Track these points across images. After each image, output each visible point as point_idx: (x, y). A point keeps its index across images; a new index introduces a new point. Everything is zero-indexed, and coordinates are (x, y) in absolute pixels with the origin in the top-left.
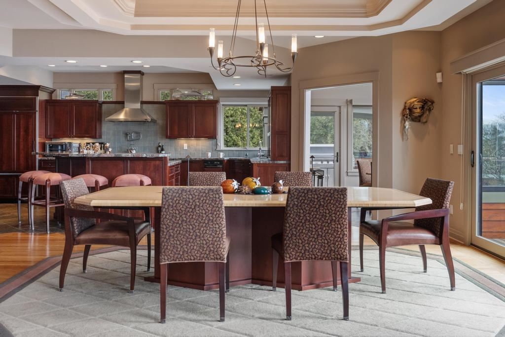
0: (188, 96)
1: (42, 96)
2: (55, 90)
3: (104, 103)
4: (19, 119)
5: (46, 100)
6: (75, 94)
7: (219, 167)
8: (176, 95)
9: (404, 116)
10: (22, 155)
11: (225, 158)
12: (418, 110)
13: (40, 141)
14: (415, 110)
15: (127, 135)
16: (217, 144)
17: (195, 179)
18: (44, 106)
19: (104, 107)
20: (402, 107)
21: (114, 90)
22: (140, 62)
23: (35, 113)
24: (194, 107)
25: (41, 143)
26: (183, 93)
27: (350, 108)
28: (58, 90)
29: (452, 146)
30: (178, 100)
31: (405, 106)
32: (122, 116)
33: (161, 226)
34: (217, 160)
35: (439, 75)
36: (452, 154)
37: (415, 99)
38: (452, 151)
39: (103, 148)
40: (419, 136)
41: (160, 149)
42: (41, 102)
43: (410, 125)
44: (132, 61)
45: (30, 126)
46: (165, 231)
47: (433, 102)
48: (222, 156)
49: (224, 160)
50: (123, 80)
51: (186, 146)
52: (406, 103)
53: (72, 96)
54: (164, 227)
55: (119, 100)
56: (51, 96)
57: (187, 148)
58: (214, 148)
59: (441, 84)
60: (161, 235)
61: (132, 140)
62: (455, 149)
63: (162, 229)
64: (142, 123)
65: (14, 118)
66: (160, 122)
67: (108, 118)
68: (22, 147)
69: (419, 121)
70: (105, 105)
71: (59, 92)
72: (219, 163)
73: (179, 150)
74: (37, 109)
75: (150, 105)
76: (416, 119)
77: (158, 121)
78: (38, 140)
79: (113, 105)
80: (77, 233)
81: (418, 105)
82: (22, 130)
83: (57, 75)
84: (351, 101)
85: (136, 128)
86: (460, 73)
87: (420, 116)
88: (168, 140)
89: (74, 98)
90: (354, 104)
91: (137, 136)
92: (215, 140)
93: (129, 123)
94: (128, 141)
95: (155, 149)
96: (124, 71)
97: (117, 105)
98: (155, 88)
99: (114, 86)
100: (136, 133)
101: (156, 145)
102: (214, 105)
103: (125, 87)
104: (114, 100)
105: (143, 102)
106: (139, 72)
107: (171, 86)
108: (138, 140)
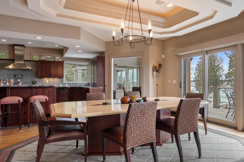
0: (49, 58)
7: (66, 91)
8: (43, 58)
9: (153, 70)
11: (69, 87)
12: (158, 68)
14: (157, 68)
15: (15, 76)
16: (63, 81)
17: (91, 97)
20: (152, 66)
21: (7, 54)
22: (41, 38)
24: (53, 64)
26: (47, 57)
27: (116, 67)
29: (170, 81)
30: (44, 60)
31: (153, 66)
32: (11, 67)
33: (127, 127)
34: (65, 87)
35: (163, 56)
36: (170, 84)
37: (157, 64)
38: (170, 82)
40: (158, 77)
41: (34, 83)
43: (155, 73)
44: (36, 37)
46: (129, 129)
47: (162, 65)
48: (67, 86)
49: (68, 87)
50: (14, 50)
51: (47, 81)
52: (154, 65)
54: (129, 127)
55: (11, 58)
58: (62, 82)
59: (164, 58)
60: (127, 132)
62: (172, 81)
63: (127, 129)
64: (24, 70)
66: (34, 70)
67: (6, 67)
69: (158, 72)
72: (66, 88)
76: (157, 71)
77: (33, 70)
80: (46, 136)
81: (158, 66)
84: (116, 65)
85: (21, 73)
86: (176, 55)
87: (158, 70)
88: (38, 79)
90: (117, 65)
91: (21, 77)
92: (62, 79)
93: (17, 70)
94: (16, 79)
95: (31, 83)
96: (14, 44)
97: (9, 61)
98: (31, 54)
99: (7, 51)
100: (21, 75)
101: (32, 81)
102: (62, 63)
103: (15, 52)
104: (8, 58)
105: (25, 61)
106: (23, 46)
107: (40, 54)
108: (22, 78)
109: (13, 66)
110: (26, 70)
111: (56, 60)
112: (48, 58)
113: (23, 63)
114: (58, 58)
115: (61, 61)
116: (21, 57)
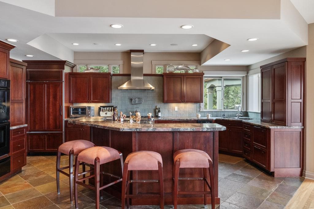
0: (180, 69)
1: (67, 70)
2: (75, 65)
3: (114, 75)
4: (48, 88)
5: (69, 73)
6: (92, 68)
8: (170, 69)
10: (51, 117)
11: (214, 119)
13: (66, 105)
15: (131, 100)
16: (200, 107)
18: (68, 77)
19: (114, 78)
21: (121, 65)
23: (62, 83)
24: (186, 78)
25: (66, 106)
28: (78, 65)
30: (172, 73)
32: (125, 86)
34: (207, 120)
39: (113, 110)
41: (157, 111)
42: (66, 74)
45: (58, 94)
48: (210, 116)
50: (129, 59)
51: (176, 109)
53: (90, 70)
55: (126, 73)
56: (72, 70)
57: (177, 110)
58: (198, 109)
61: (136, 104)
64: (143, 91)
65: (45, 87)
66: (157, 90)
67: (120, 87)
68: (51, 110)
70: (114, 77)
71: (78, 67)
73: (171, 111)
74: (64, 80)
75: (149, 77)
78: (64, 105)
79: (120, 77)
82: (51, 97)
83: (76, 53)
85: (138, 95)
88: (163, 104)
89: (92, 71)
91: (139, 101)
92: (199, 104)
93: (133, 91)
94: (132, 104)
95: (153, 111)
96: (130, 50)
97: (124, 77)
98: (152, 64)
99: (121, 62)
100: (139, 98)
101: (154, 108)
102: (200, 76)
103: (131, 63)
104: (121, 73)
105: (145, 75)
106: (142, 51)
107: (165, 62)
108: (140, 103)
109: (128, 85)
110: (145, 90)
111: (190, 72)
112: (178, 69)
113: (142, 78)
114: (193, 69)
115: (198, 73)
116: (139, 70)
